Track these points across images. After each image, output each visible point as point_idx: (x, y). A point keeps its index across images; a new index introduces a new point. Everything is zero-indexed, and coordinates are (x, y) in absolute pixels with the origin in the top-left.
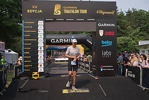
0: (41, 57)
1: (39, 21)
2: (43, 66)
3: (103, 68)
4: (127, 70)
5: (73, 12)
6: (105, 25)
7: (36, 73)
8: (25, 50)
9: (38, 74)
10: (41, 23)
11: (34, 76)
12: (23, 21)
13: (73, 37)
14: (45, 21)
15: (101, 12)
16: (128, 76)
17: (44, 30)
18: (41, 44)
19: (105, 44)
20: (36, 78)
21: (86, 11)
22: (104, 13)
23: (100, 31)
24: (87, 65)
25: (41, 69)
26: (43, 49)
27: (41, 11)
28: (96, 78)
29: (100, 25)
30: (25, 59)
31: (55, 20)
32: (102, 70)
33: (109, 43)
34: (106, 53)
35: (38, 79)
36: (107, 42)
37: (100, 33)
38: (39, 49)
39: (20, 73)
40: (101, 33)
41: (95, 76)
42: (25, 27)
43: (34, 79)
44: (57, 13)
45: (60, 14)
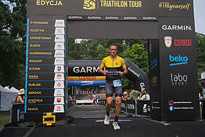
1: (57, 21)
2: (62, 102)
5: (117, 4)
6: (174, 27)
7: (49, 115)
8: (30, 73)
9: (54, 116)
11: (46, 120)
12: (28, 20)
14: (68, 21)
15: (167, 5)
17: (66, 36)
18: (60, 61)
19: (175, 62)
20: (49, 123)
22: (171, 7)
23: (166, 38)
24: (132, 107)
25: (59, 107)
26: (62, 70)
27: (60, 3)
28: (166, 124)
30: (29, 89)
32: (171, 109)
33: (182, 60)
34: (178, 78)
35: (53, 125)
37: (166, 42)
38: (56, 70)
40: (168, 42)
42: (31, 30)
43: (45, 125)
44: (89, 6)
45: (94, 8)
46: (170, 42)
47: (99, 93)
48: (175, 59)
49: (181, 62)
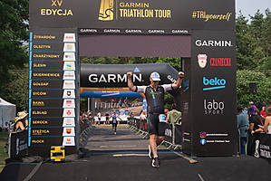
0: (69, 113)
1: (66, 35)
2: (73, 133)
3: (206, 138)
4: (258, 142)
5: (140, 14)
6: (211, 43)
7: (57, 149)
8: (35, 98)
9: (63, 151)
10: (70, 39)
11: (54, 155)
12: (31, 34)
13: (137, 70)
14: (79, 35)
15: (203, 15)
16: (261, 157)
17: (77, 54)
18: (69, 84)
19: (209, 86)
20: (58, 159)
21: (168, 14)
22: (208, 17)
23: (200, 56)
24: (169, 132)
25: (69, 139)
26: (73, 95)
27: (70, 12)
28: (192, 161)
29: (199, 43)
30: (34, 118)
31: (101, 33)
32: (203, 142)
33: (219, 83)
34: (213, 106)
36: (216, 81)
37: (200, 61)
38: (65, 95)
39: (23, 147)
40: (202, 61)
41: (189, 156)
42: (36, 47)
43: (54, 161)
44: (105, 16)
45: (112, 19)
46: (205, 61)
47: (130, 106)
48: (210, 82)
49: (217, 85)
